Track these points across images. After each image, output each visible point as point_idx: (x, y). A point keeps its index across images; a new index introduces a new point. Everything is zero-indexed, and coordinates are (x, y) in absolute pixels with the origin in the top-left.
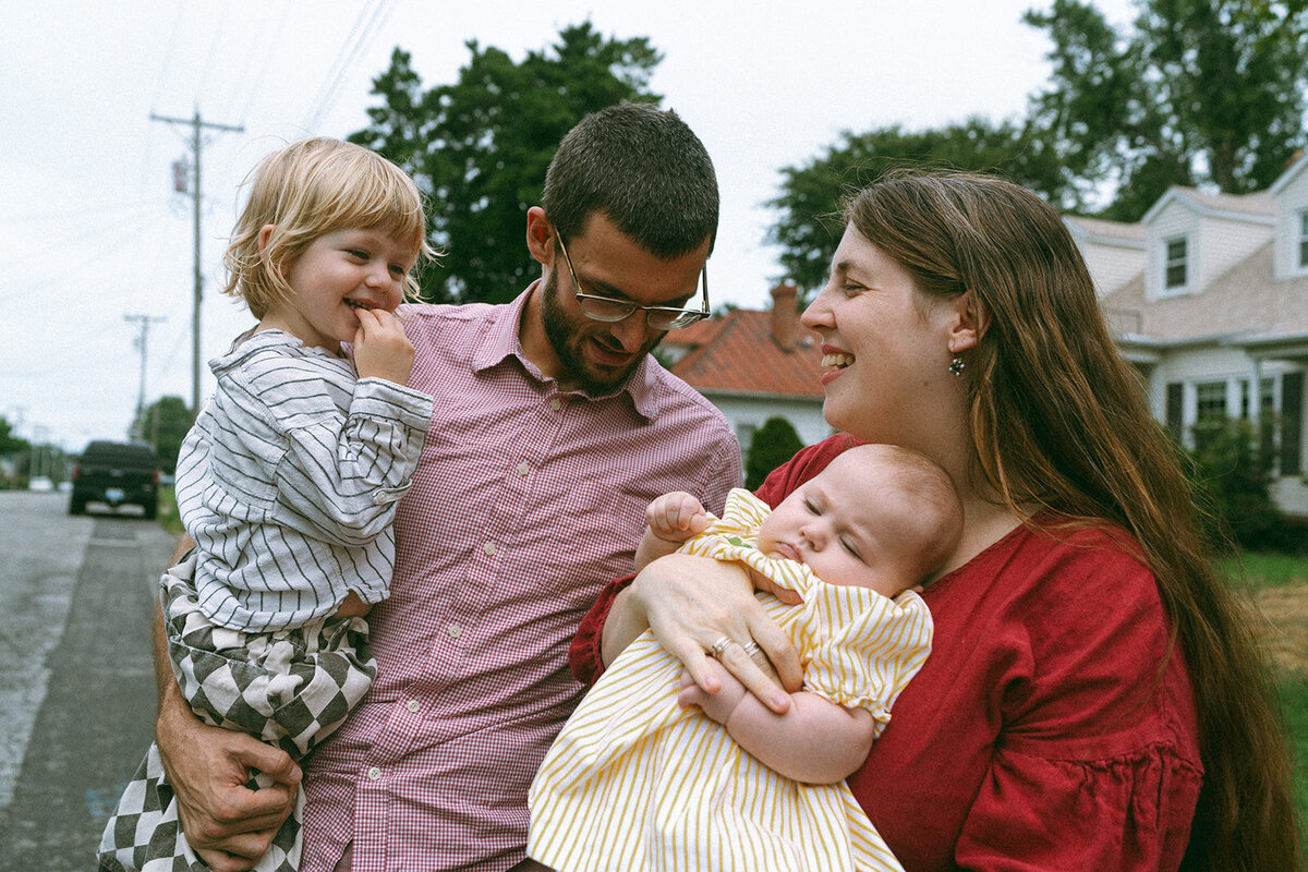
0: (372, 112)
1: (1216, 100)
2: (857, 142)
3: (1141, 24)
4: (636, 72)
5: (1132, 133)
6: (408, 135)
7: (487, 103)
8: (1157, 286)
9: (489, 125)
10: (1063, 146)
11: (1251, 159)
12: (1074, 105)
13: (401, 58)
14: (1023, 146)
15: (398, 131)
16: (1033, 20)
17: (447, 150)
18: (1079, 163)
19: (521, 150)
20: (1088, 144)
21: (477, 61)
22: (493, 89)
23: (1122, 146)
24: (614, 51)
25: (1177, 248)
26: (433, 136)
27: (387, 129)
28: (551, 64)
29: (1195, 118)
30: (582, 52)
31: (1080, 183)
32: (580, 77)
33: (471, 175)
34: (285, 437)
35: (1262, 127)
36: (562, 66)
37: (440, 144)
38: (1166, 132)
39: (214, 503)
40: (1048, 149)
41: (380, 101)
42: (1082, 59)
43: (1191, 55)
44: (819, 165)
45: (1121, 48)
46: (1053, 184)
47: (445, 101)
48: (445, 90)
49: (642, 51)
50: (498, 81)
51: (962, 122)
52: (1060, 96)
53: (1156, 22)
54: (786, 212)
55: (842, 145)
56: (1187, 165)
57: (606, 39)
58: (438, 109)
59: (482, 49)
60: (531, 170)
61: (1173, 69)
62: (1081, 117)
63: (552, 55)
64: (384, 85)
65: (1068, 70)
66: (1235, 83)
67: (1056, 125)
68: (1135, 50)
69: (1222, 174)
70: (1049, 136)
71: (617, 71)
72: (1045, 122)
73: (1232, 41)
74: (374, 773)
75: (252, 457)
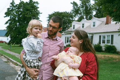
0: (10, 6)
1: (86, 12)
2: (55, 12)
3: (80, 4)
4: (37, 5)
5: (79, 14)
6: (14, 9)
7: (22, 6)
8: (81, 28)
9: (22, 8)
10: (73, 14)
11: (89, 17)
12: (75, 11)
13: (13, 1)
14: (70, 14)
15: (13, 8)
16: (71, 3)
17: (18, 10)
18: (75, 16)
19: (25, 11)
20: (76, 14)
21: (21, 2)
22: (22, 5)
23: (78, 15)
24: (34, 3)
25: (83, 24)
26: (16, 9)
27: (12, 8)
28: (28, 3)
29: (85, 13)
30: (31, 2)
31: (74, 18)
32: (31, 5)
33: (20, 13)
34: (33, 44)
35: (90, 14)
36: (29, 3)
37: (17, 10)
38: (82, 14)
39: (27, 49)
40: (72, 15)
41: (11, 5)
42: (75, 7)
43: (84, 8)
44: (52, 14)
45: (79, 6)
46: (72, 18)
47: (18, 6)
48: (18, 5)
49: (37, 3)
50: (23, 4)
51: (65, 12)
52: (73, 10)
53: (82, 4)
54: (49, 18)
55: (54, 13)
56: (84, 17)
57: (34, 1)
58: (17, 6)
59: (22, 1)
60: (26, 13)
61: (83, 9)
62: (75, 12)
63: (28, 2)
64: (11, 4)
65: (74, 8)
66: (88, 10)
67: (73, 13)
68: (80, 7)
69: (86, 18)
70: (72, 13)
71: (35, 4)
72: (72, 12)
73: (88, 7)
74: (44, 71)
75: (30, 45)
